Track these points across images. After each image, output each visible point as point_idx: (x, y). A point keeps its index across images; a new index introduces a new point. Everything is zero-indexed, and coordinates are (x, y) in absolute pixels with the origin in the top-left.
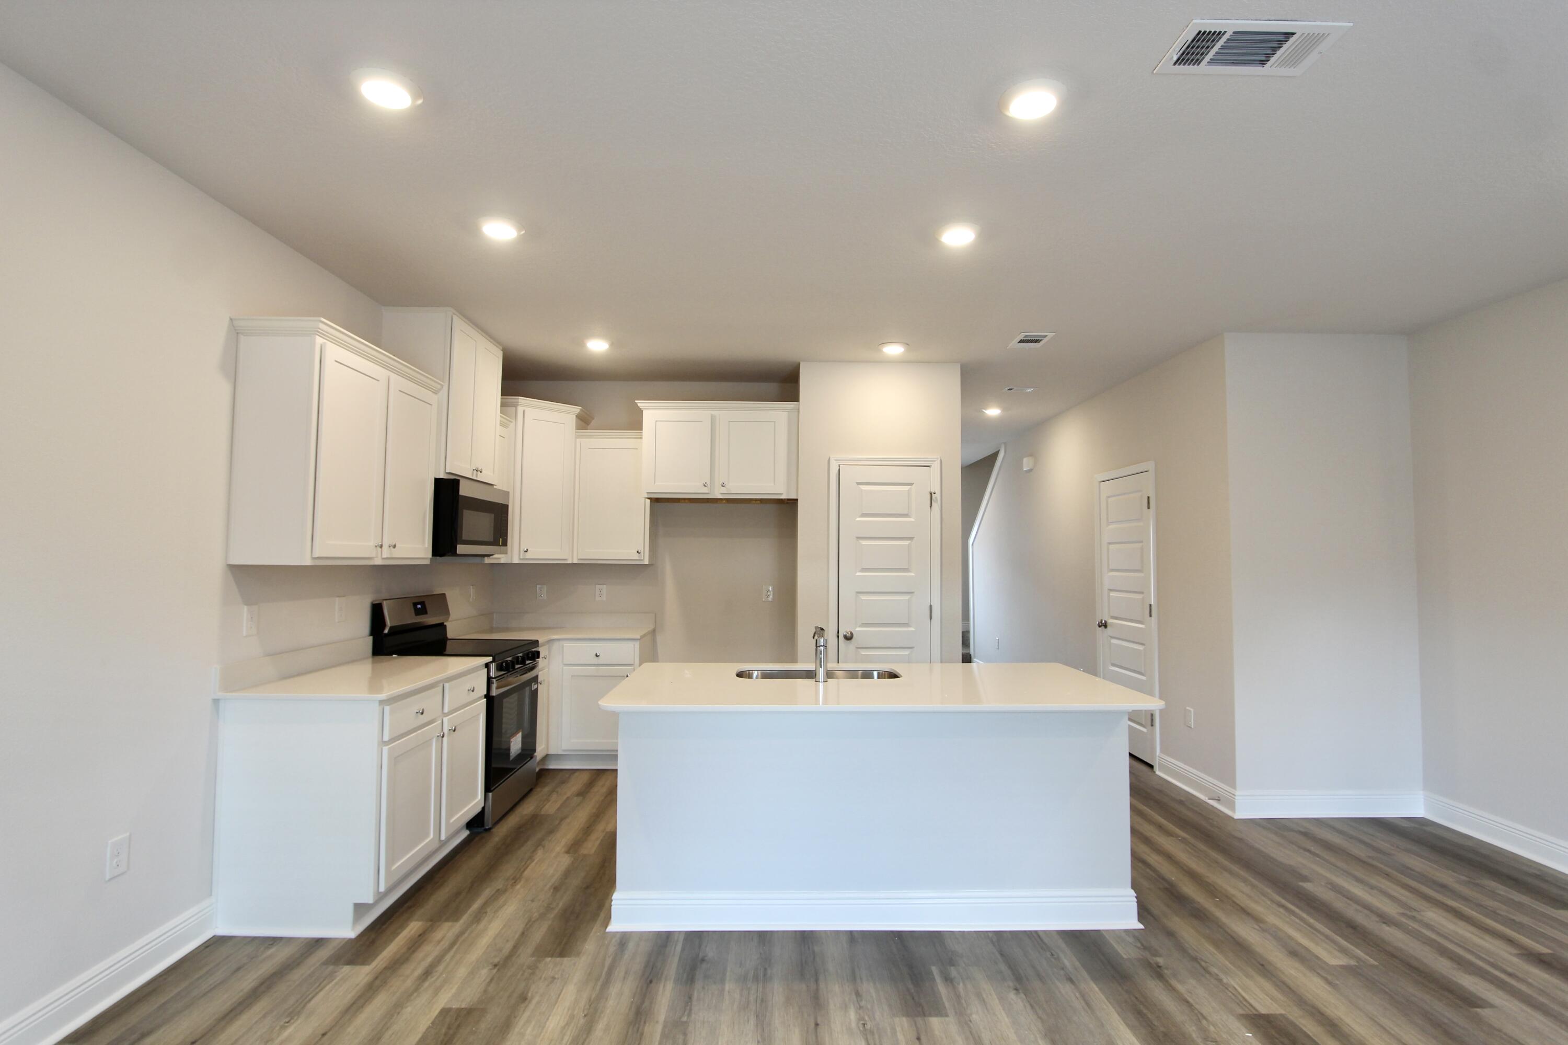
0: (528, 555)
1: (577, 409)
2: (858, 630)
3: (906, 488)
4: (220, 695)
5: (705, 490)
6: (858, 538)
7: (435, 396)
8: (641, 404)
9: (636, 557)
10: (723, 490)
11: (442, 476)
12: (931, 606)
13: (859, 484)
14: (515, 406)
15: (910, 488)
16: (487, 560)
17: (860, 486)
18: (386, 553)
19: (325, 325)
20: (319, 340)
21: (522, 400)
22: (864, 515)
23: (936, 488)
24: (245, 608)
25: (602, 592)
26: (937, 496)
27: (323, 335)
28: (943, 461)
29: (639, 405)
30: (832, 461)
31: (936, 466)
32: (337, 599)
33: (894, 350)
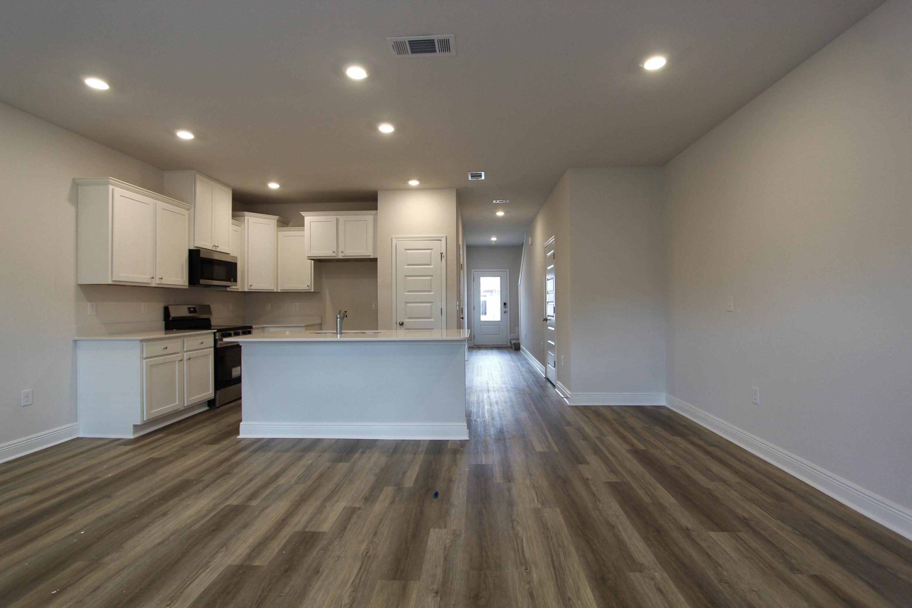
0: (252, 288)
1: (277, 217)
2: (406, 320)
3: (430, 251)
4: (77, 338)
5: (334, 255)
6: (406, 276)
7: (188, 212)
8: (303, 214)
9: (307, 288)
10: (343, 254)
11: (192, 248)
12: (441, 309)
13: (406, 249)
14: (244, 216)
15: (431, 251)
16: (228, 289)
17: (407, 251)
18: (158, 281)
19: (112, 180)
20: (111, 187)
21: (246, 213)
22: (409, 265)
23: (444, 251)
24: (89, 303)
25: (296, 306)
26: (444, 254)
27: (112, 185)
28: (447, 236)
29: (302, 214)
30: (394, 239)
31: (444, 240)
32: (143, 303)
33: (414, 183)
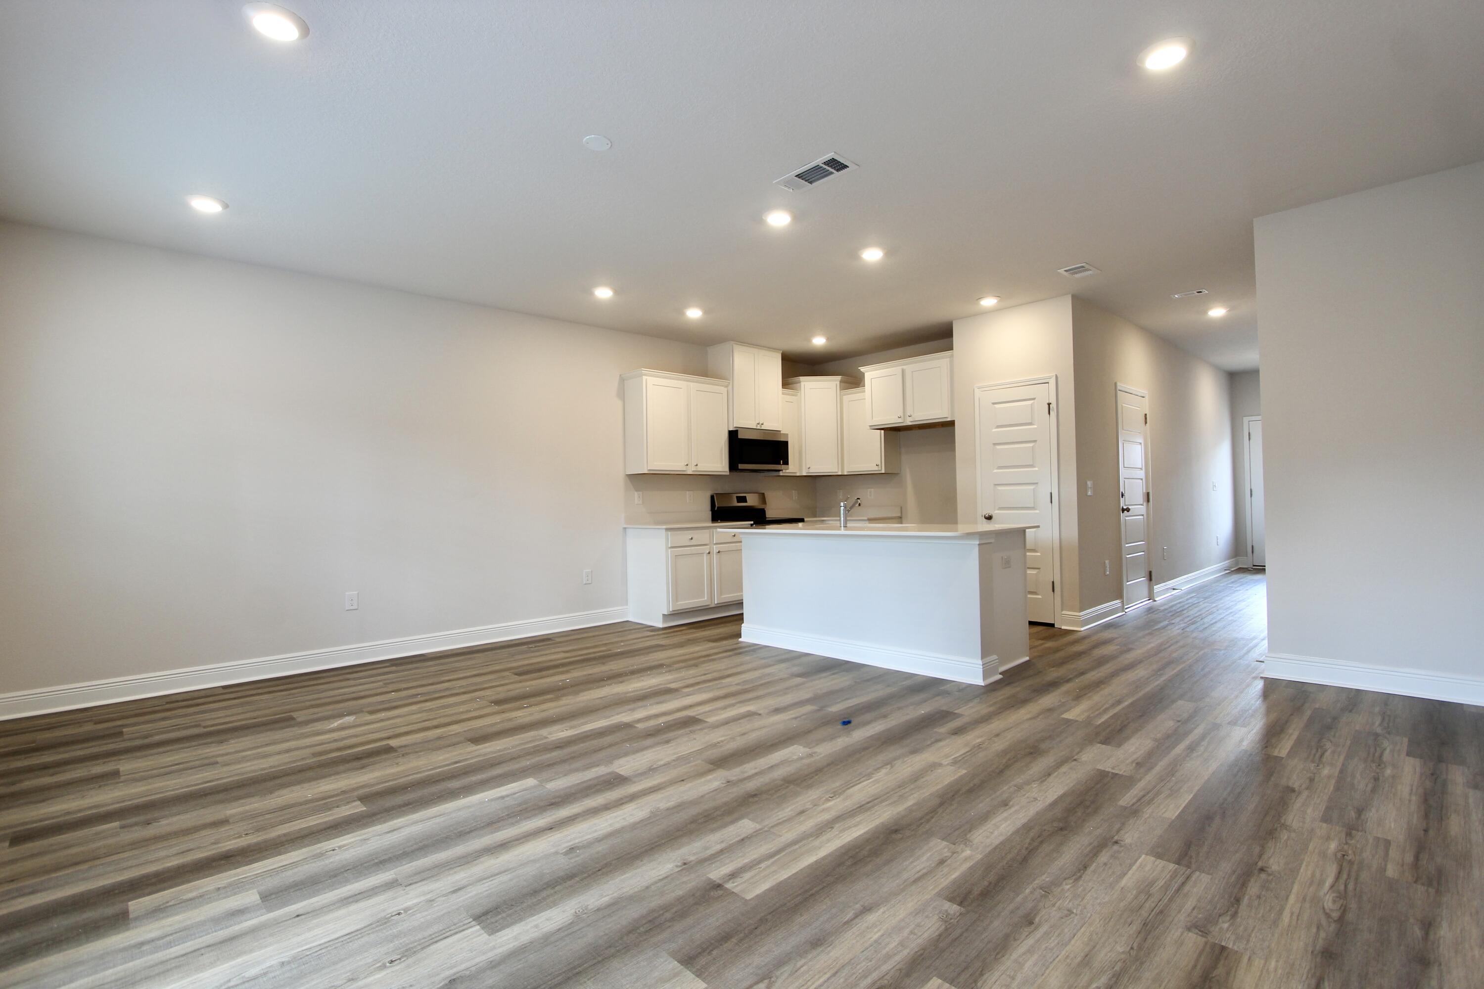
0: (811, 471)
1: (839, 378)
2: (995, 513)
3: (1030, 402)
4: (625, 526)
5: (900, 420)
6: (995, 444)
7: (726, 389)
8: (862, 369)
9: (876, 468)
10: (911, 419)
11: (731, 429)
12: (1051, 493)
13: (994, 404)
14: (800, 382)
15: (1034, 403)
16: (781, 473)
17: (995, 405)
18: (694, 469)
19: (645, 371)
20: (644, 378)
21: (802, 378)
22: (998, 427)
23: (1053, 401)
24: (636, 493)
25: (869, 494)
26: (1053, 406)
27: (645, 375)
28: (1058, 376)
29: (861, 370)
30: (976, 390)
31: (1052, 382)
32: (687, 492)
33: (989, 302)
